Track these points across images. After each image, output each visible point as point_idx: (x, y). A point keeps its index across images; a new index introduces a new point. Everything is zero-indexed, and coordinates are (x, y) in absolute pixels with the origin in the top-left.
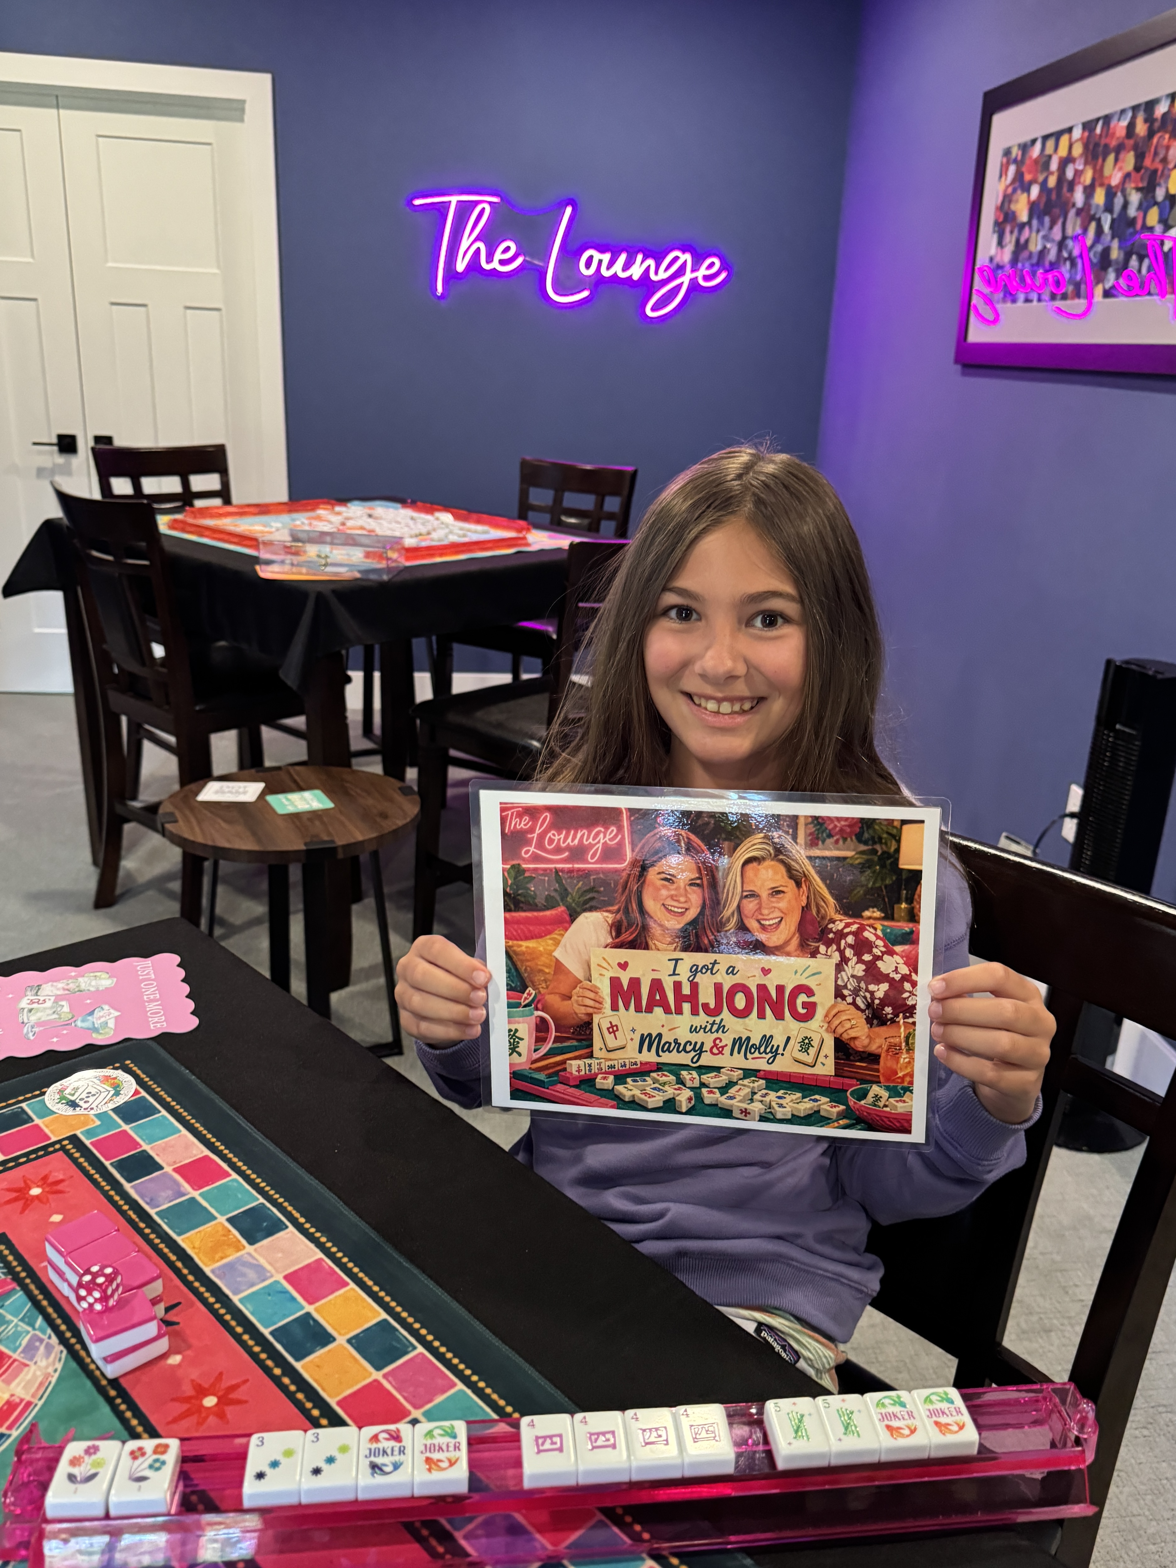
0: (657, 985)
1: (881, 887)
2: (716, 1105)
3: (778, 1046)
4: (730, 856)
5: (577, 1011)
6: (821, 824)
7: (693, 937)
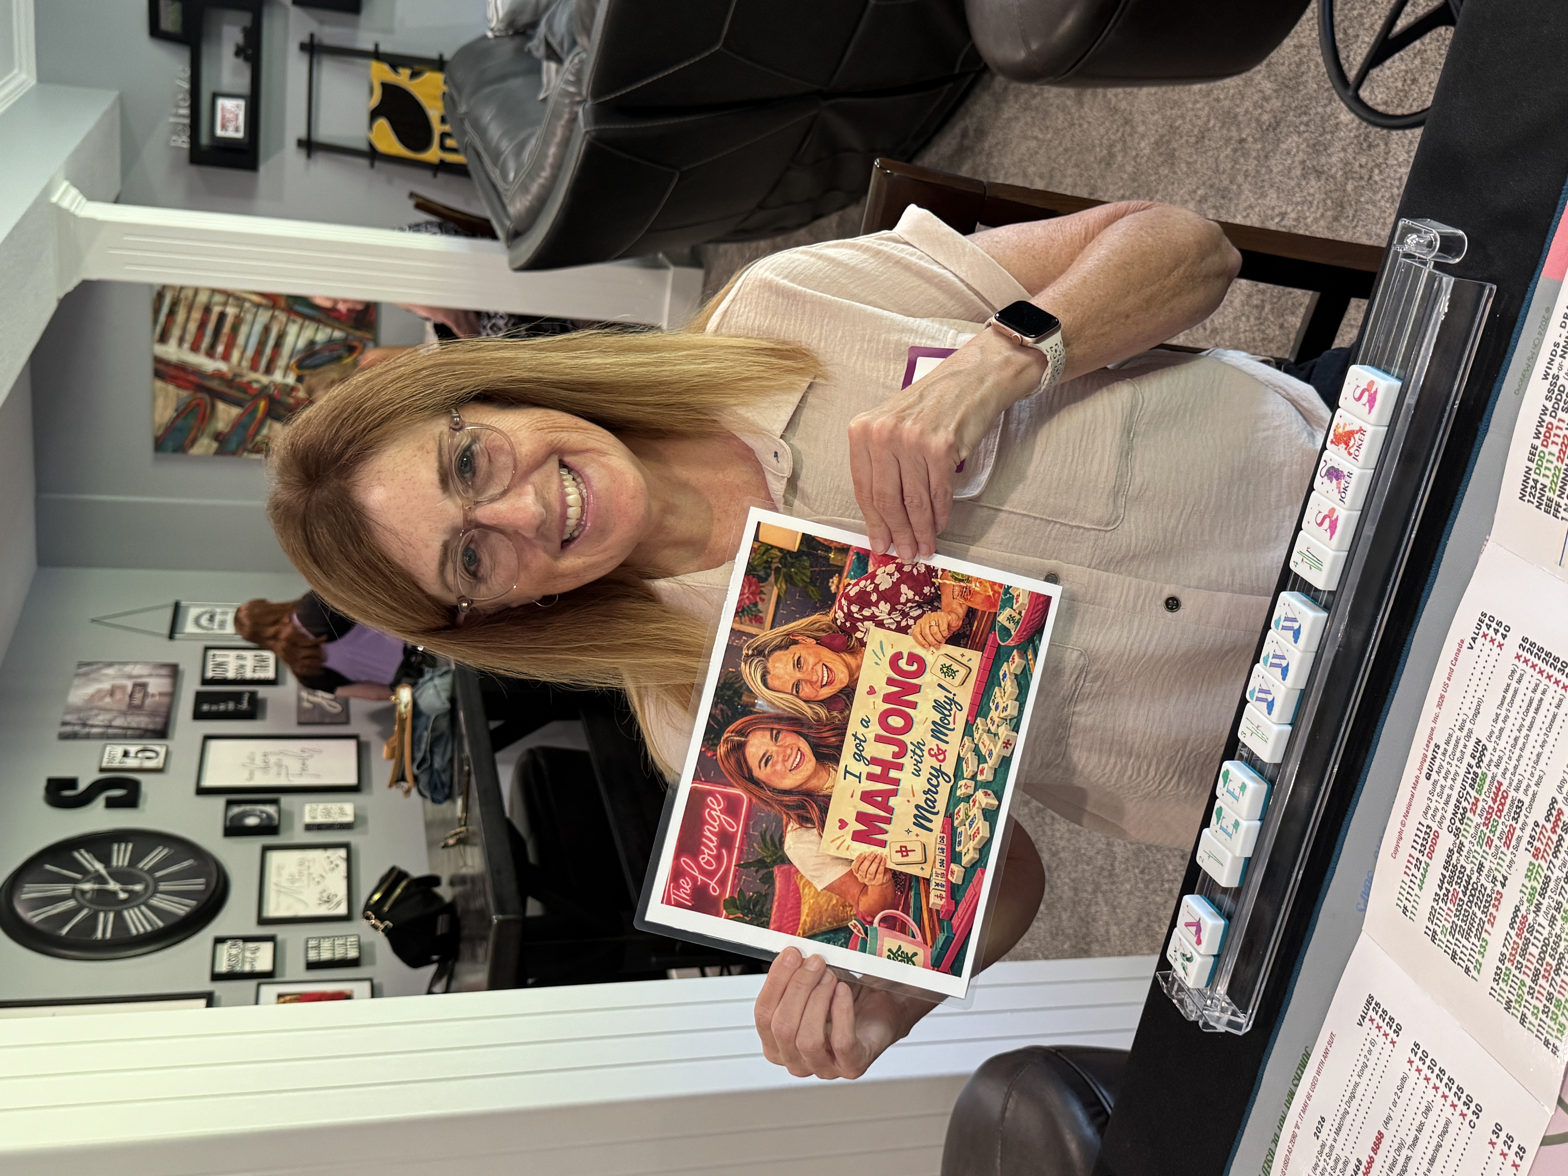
0: (867, 797)
1: (811, 571)
2: (996, 769)
3: (946, 697)
4: (756, 698)
5: (880, 882)
6: (744, 610)
7: (825, 751)
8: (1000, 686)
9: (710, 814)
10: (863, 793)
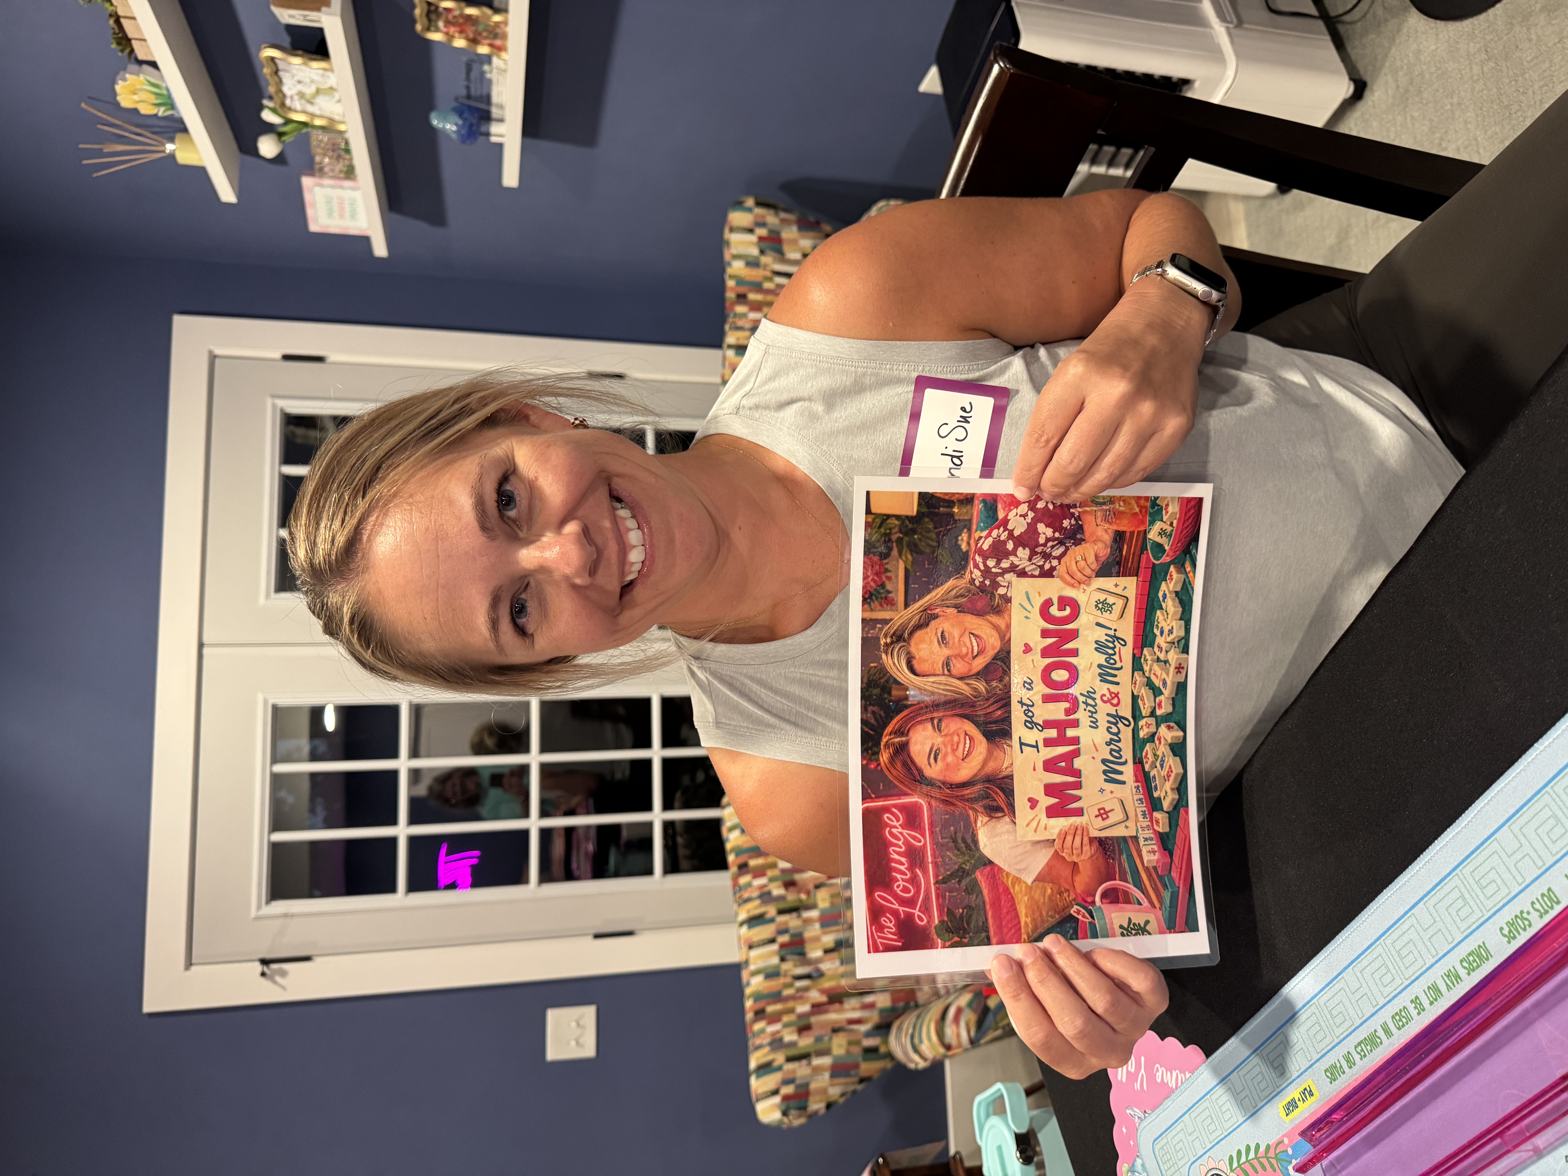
0: (1050, 766)
1: (937, 533)
2: (1173, 699)
3: (1106, 635)
4: (907, 689)
5: (1088, 854)
6: (871, 595)
7: (994, 727)
8: (1161, 608)
9: (891, 833)
10: (1044, 762)
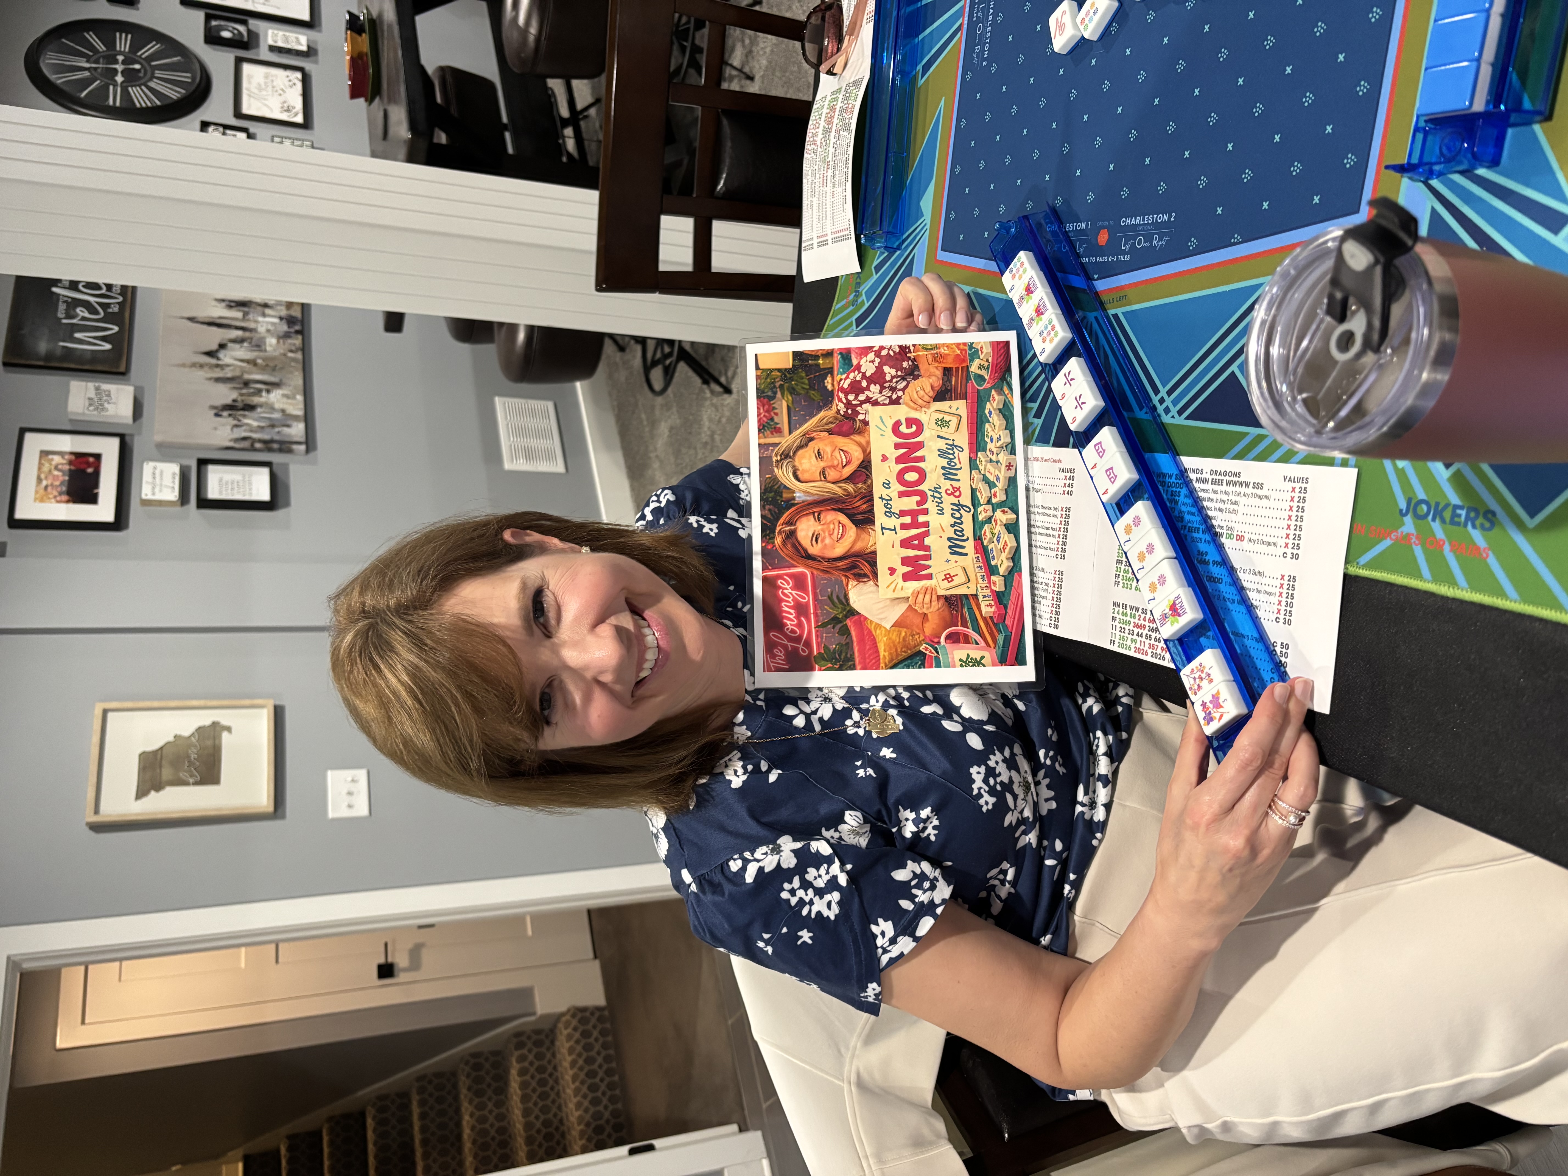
0: (905, 543)
1: (808, 379)
2: (1006, 490)
3: (947, 444)
4: (794, 492)
5: (937, 608)
6: (764, 426)
7: (861, 517)
8: (989, 422)
9: (783, 593)
10: (901, 541)
